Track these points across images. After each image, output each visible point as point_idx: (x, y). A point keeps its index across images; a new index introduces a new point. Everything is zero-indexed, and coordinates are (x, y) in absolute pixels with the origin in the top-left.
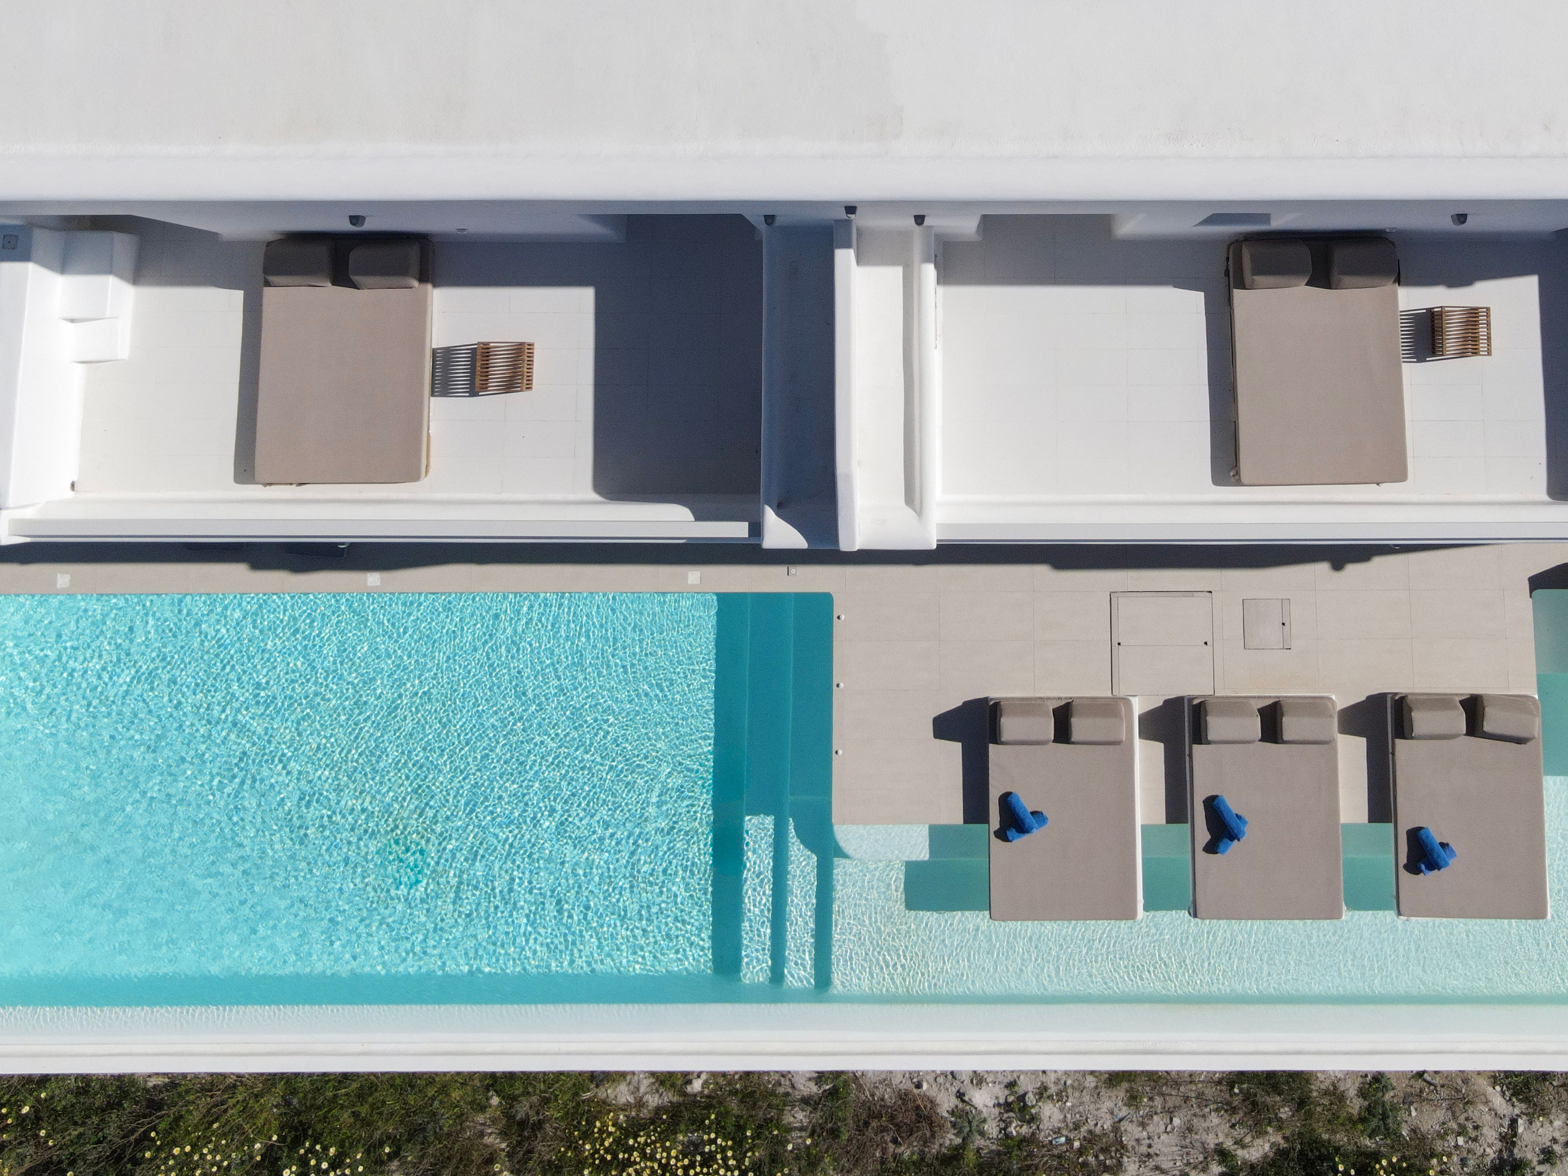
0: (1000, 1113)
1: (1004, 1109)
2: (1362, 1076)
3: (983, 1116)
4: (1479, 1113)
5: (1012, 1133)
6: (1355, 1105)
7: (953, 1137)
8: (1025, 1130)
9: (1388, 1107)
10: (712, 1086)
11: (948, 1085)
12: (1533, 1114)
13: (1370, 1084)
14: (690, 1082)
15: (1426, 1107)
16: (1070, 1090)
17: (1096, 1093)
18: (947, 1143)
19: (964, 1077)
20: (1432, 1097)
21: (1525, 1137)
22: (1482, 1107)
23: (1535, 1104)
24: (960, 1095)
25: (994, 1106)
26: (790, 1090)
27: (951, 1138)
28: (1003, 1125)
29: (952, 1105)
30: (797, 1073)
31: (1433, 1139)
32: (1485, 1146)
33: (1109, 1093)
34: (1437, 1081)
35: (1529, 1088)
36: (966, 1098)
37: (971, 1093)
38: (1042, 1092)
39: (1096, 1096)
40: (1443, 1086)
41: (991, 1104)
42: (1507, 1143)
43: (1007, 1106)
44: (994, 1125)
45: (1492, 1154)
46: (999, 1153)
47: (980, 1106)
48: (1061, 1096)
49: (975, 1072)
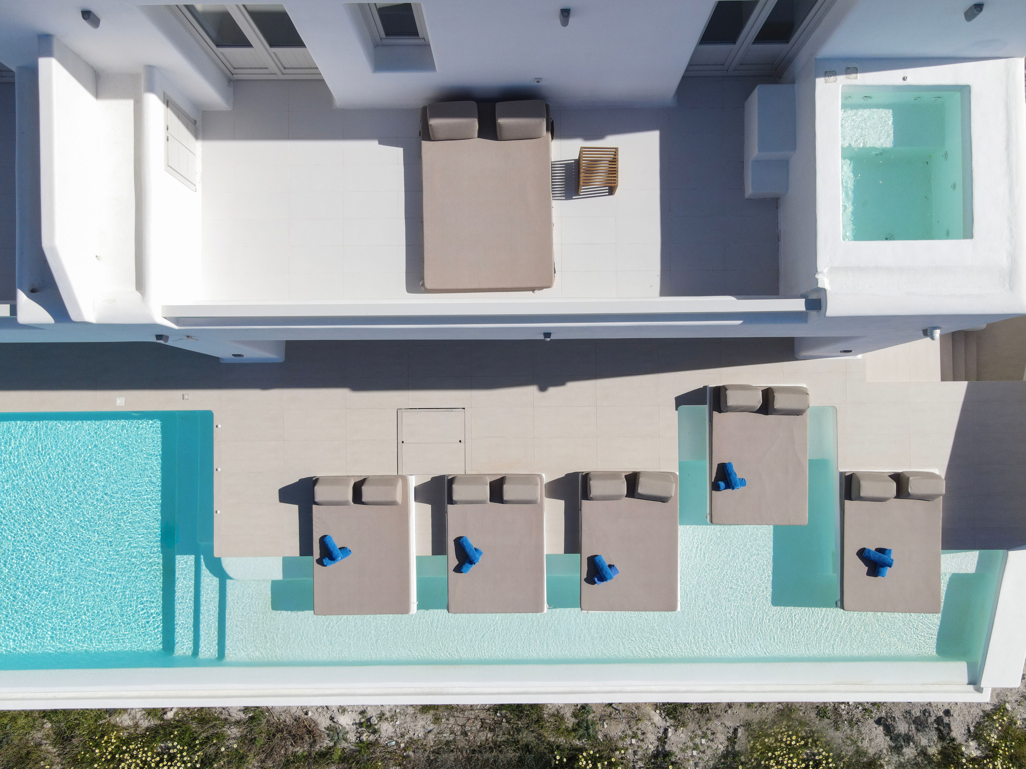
0: (357, 728)
1: (359, 726)
2: (574, 706)
3: (346, 730)
4: (644, 725)
5: (363, 739)
6: (570, 722)
7: (328, 742)
8: (372, 738)
9: (590, 723)
10: (180, 715)
11: (324, 713)
12: (678, 726)
13: (579, 710)
14: (165, 713)
15: (613, 722)
16: (398, 715)
17: (415, 716)
18: (325, 745)
19: (334, 709)
20: (618, 716)
21: (672, 738)
22: (647, 722)
23: (679, 721)
24: (332, 718)
25: (353, 724)
26: (228, 717)
27: (327, 743)
28: (358, 735)
29: (328, 724)
30: (232, 707)
31: (617, 740)
32: (649, 744)
33: (423, 717)
34: (620, 708)
35: (676, 712)
36: (335, 720)
37: (338, 717)
38: (381, 716)
39: (414, 719)
40: (623, 711)
41: (351, 724)
42: (661, 742)
43: (361, 724)
44: (353, 735)
45: (652, 748)
46: (355, 751)
47: (344, 725)
48: (393, 718)
49: (341, 706)
